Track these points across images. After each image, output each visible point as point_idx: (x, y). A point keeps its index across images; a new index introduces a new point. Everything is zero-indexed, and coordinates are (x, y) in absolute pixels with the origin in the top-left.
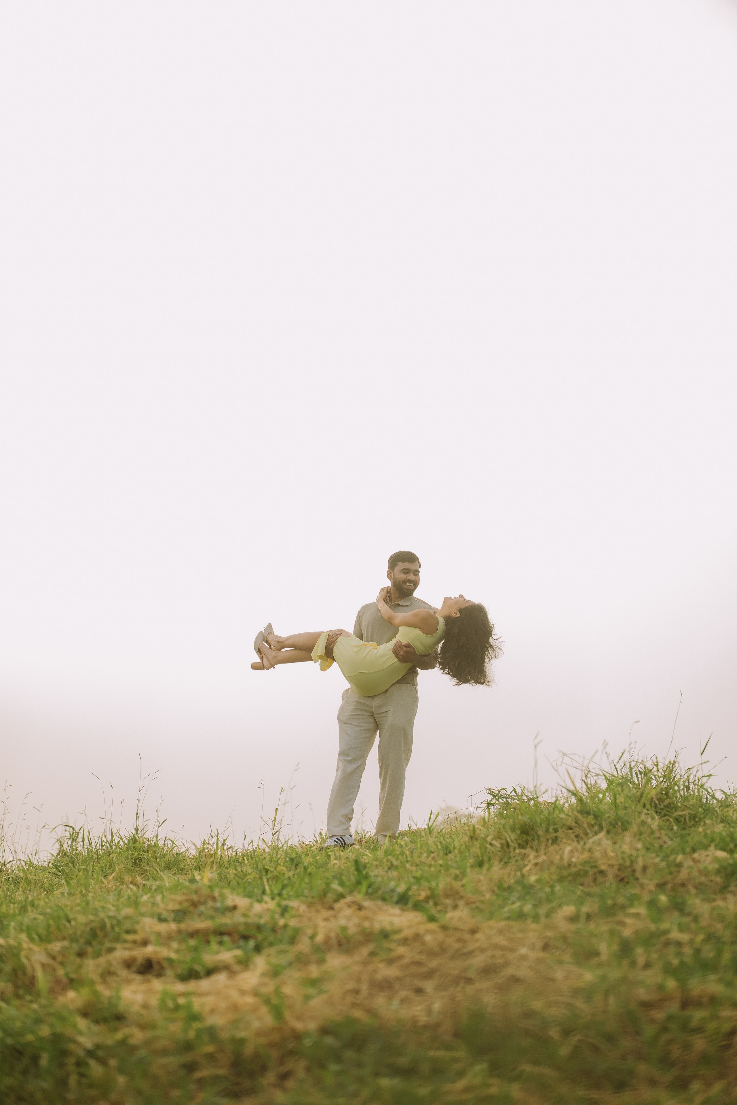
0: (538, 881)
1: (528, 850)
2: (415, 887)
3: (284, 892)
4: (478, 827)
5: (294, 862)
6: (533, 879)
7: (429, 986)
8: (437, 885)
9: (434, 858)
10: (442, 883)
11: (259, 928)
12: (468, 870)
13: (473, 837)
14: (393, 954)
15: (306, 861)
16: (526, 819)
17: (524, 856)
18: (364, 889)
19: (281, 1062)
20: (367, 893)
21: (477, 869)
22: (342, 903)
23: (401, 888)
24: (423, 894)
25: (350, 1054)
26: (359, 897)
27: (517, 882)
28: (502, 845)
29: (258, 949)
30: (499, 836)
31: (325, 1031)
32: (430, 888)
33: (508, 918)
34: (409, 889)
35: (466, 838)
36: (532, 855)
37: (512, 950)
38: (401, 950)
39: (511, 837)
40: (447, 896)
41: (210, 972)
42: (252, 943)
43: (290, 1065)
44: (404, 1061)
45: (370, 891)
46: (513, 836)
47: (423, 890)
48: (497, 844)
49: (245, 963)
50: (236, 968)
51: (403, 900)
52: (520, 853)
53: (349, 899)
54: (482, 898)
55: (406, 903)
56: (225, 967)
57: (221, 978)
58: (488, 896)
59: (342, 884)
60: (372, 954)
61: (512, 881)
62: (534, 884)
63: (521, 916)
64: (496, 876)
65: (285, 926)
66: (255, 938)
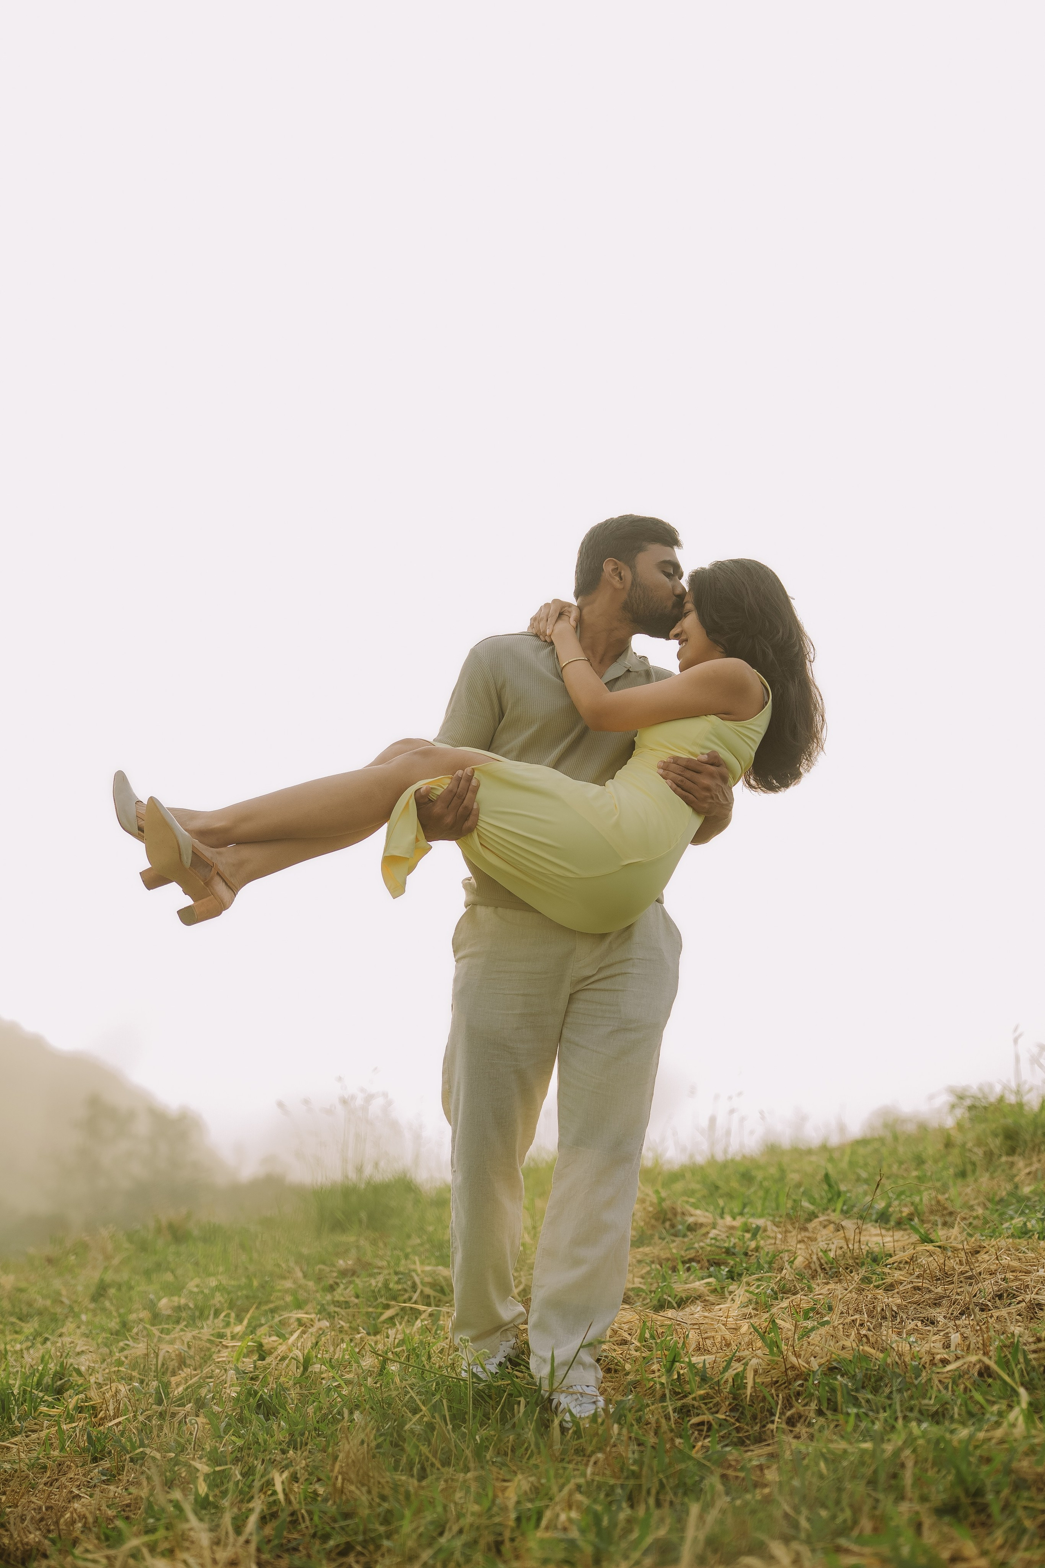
0: (1034, 1192)
1: (1015, 1158)
2: (896, 1203)
3: (746, 1210)
4: (954, 1133)
5: (747, 1177)
6: (1027, 1190)
7: (939, 1314)
8: (921, 1200)
9: (906, 1170)
10: (926, 1198)
11: (728, 1252)
12: (951, 1183)
13: (949, 1144)
14: (889, 1280)
15: (759, 1175)
16: (1010, 1121)
17: (1012, 1164)
18: (839, 1205)
19: (788, 1404)
20: (842, 1211)
21: (960, 1181)
22: (815, 1223)
23: (881, 1205)
24: (906, 1211)
25: (865, 1395)
26: (835, 1216)
27: (1010, 1194)
28: (985, 1153)
29: (733, 1276)
30: (979, 1143)
31: (832, 1370)
32: (912, 1204)
33: (1013, 1236)
34: (889, 1205)
35: (941, 1146)
36: (1021, 1164)
37: (1028, 1272)
38: (898, 1275)
39: (995, 1144)
40: (932, 1212)
41: (681, 1303)
42: (725, 1270)
43: (798, 1406)
44: (930, 1403)
45: (845, 1208)
46: (998, 1141)
47: (906, 1206)
48: (980, 1152)
49: (720, 1292)
50: (712, 1298)
51: (883, 1218)
52: (1007, 1162)
53: (822, 1218)
54: (975, 1214)
55: (887, 1221)
56: (699, 1297)
57: (697, 1310)
58: (980, 1211)
59: (813, 1201)
60: (866, 1280)
61: (1004, 1193)
62: (1030, 1195)
63: (1025, 1233)
64: (984, 1188)
65: (757, 1249)
66: (726, 1264)
